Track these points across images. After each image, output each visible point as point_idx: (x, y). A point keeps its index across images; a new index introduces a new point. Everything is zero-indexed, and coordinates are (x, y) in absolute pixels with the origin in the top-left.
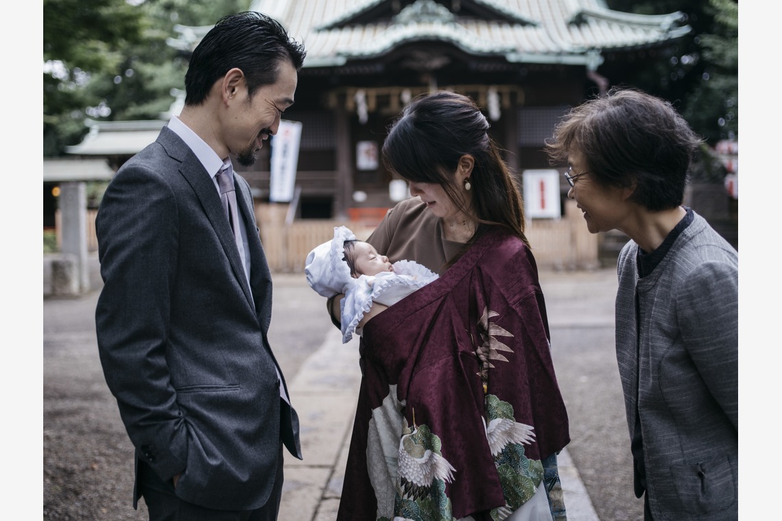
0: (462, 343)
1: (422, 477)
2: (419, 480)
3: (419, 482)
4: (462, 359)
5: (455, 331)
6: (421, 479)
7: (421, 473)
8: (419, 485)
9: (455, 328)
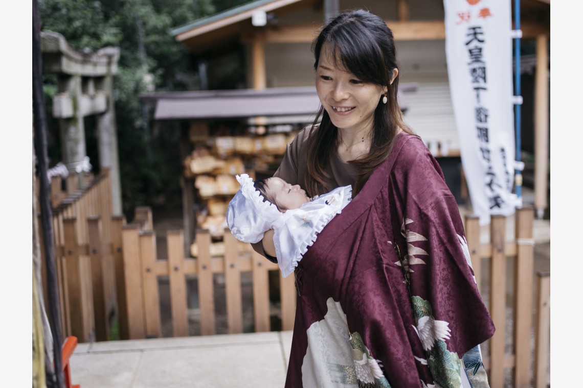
0: (385, 255)
1: (366, 376)
2: (364, 378)
3: (365, 380)
4: (386, 271)
5: (378, 244)
6: (366, 377)
7: (364, 372)
8: (366, 383)
9: (378, 241)
